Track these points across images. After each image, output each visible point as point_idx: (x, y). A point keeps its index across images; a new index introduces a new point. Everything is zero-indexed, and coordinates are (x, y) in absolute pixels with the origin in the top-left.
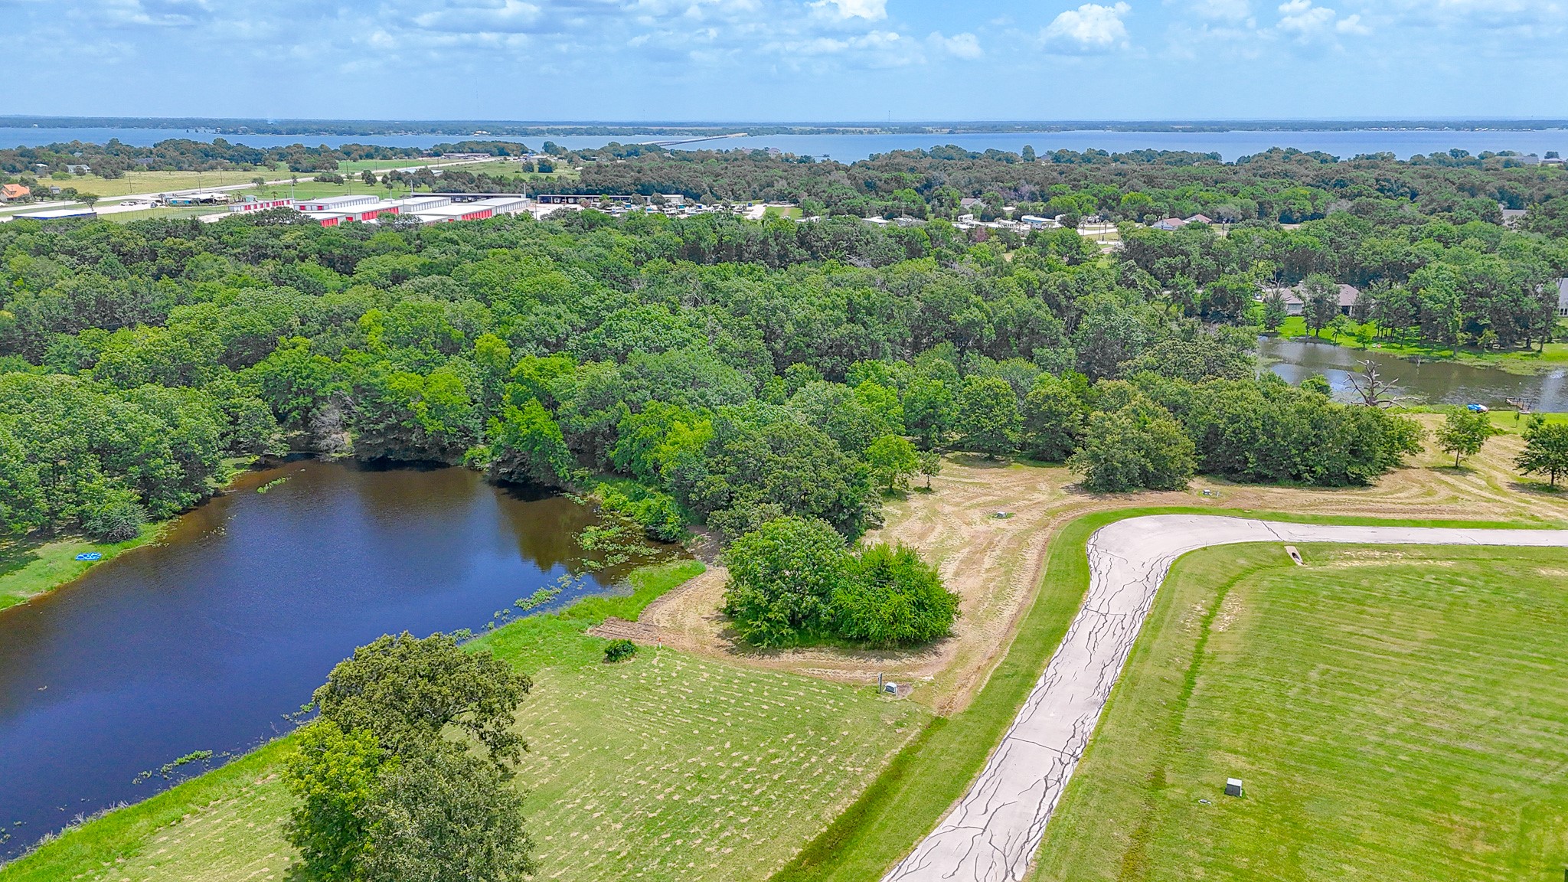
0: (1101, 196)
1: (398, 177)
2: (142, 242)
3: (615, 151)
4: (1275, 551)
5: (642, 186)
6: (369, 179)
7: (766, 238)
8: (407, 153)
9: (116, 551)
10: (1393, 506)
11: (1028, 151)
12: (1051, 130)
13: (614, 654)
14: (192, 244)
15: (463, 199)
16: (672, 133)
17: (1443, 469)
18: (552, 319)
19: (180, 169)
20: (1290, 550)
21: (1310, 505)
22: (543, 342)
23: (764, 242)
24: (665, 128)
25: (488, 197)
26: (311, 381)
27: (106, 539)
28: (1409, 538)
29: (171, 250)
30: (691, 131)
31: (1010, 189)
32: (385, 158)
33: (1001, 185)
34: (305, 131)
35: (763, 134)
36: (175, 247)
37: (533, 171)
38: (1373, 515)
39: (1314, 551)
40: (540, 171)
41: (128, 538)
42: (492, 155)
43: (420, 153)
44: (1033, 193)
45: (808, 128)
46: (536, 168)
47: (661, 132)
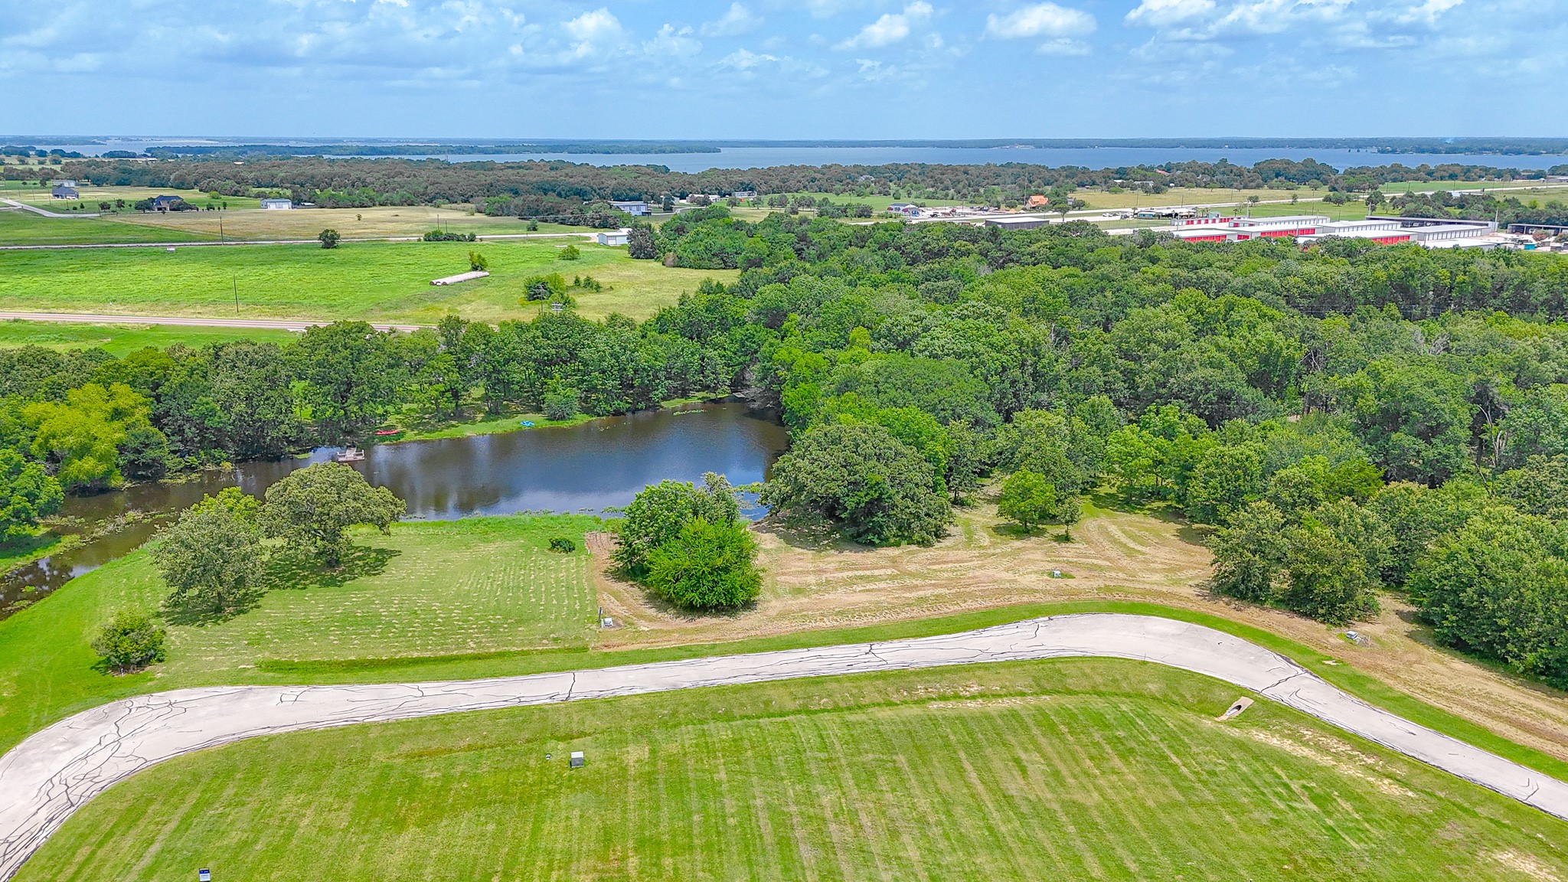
4: (1224, 695)
8: (1501, 175)
13: (555, 545)
20: (1242, 701)
27: (550, 418)
39: (1270, 712)
41: (565, 419)
43: (1517, 175)
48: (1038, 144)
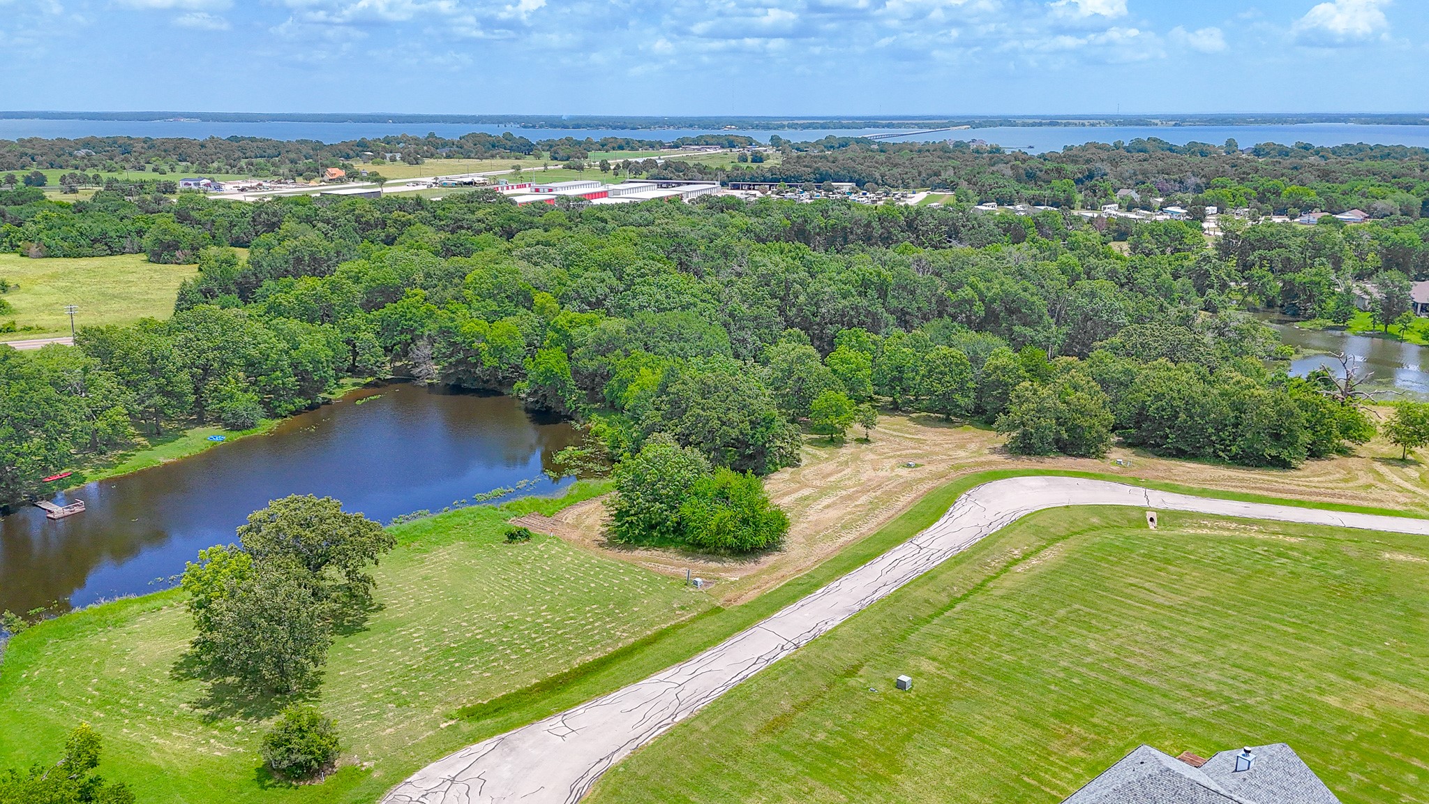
0: (1261, 189)
1: (627, 165)
2: (377, 214)
3: (829, 144)
4: (1135, 514)
5: (821, 174)
6: (604, 167)
7: (870, 222)
8: (652, 146)
9: (237, 436)
10: (1296, 488)
11: (1230, 143)
12: (1286, 122)
13: (512, 537)
14: (411, 217)
15: (668, 186)
16: (899, 126)
17: (1387, 461)
18: (595, 283)
19: (469, 157)
20: (1149, 515)
21: (1212, 480)
22: (584, 300)
23: (869, 225)
24: (894, 122)
25: (688, 184)
26: (412, 322)
27: (234, 428)
28: (1281, 515)
29: (396, 221)
30: (916, 124)
31: (1175, 181)
32: (633, 149)
33: (1166, 176)
34: (588, 126)
35: (986, 127)
36: (399, 219)
37: (746, 161)
38: (1265, 493)
39: (1171, 517)
40: (754, 161)
41: (248, 428)
42: (723, 147)
43: (662, 145)
44: (1198, 185)
45: (1031, 121)
46: (749, 160)
47: (888, 126)
48: (204, 117)
